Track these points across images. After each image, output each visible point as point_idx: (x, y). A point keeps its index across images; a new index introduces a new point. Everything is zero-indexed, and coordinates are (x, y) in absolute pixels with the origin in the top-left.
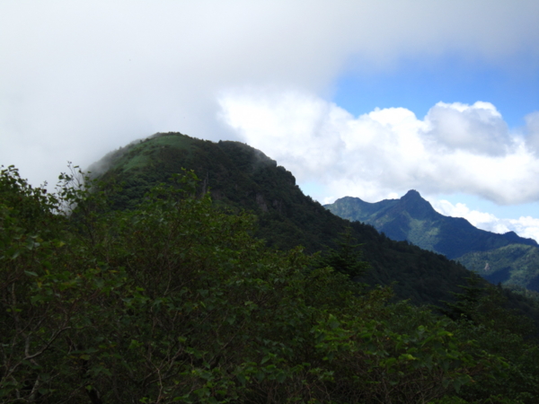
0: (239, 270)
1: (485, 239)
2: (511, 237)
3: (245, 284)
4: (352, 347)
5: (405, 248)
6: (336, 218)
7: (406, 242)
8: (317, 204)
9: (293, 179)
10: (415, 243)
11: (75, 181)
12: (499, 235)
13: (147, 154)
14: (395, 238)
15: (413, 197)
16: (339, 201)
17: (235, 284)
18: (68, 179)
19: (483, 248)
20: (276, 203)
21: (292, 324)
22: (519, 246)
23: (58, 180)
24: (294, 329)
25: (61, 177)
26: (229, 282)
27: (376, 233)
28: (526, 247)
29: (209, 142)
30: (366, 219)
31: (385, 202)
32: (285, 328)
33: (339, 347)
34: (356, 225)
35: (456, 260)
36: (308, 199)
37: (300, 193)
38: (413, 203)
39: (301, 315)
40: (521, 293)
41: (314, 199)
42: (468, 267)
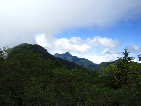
0: (38, 63)
1: (79, 59)
2: (84, 59)
3: (39, 65)
4: (60, 73)
5: (67, 62)
6: (55, 57)
7: (66, 60)
8: (51, 55)
9: (47, 51)
10: (68, 61)
11: (7, 48)
12: (82, 59)
13: (21, 47)
14: (65, 60)
15: (67, 53)
16: (55, 54)
17: (38, 65)
18: (5, 48)
19: (79, 61)
20: (44, 55)
21: (48, 72)
22: (85, 60)
23: (3, 48)
24: (49, 73)
25: (4, 48)
26: (37, 65)
27: (61, 59)
28: (86, 60)
29: (32, 45)
30: (60, 57)
31: (63, 54)
32: (47, 73)
33: (58, 73)
34: (58, 58)
35: (75, 63)
36: (50, 54)
37: (48, 53)
38: (67, 54)
39: (50, 71)
40: (86, 68)
41: (51, 54)
42: (77, 64)
